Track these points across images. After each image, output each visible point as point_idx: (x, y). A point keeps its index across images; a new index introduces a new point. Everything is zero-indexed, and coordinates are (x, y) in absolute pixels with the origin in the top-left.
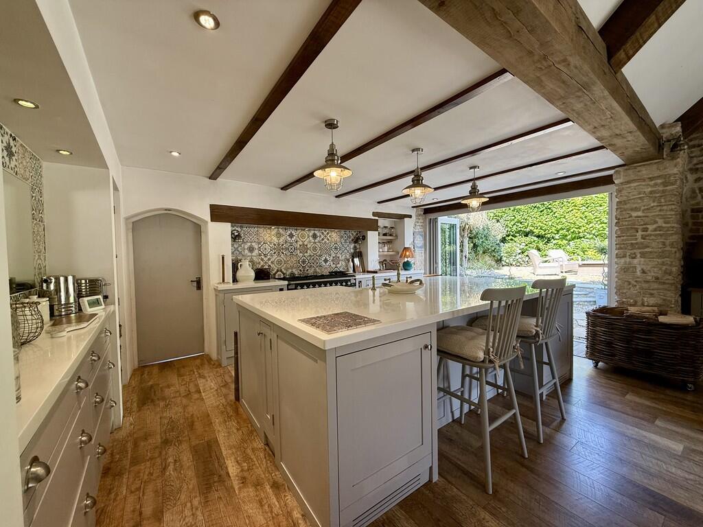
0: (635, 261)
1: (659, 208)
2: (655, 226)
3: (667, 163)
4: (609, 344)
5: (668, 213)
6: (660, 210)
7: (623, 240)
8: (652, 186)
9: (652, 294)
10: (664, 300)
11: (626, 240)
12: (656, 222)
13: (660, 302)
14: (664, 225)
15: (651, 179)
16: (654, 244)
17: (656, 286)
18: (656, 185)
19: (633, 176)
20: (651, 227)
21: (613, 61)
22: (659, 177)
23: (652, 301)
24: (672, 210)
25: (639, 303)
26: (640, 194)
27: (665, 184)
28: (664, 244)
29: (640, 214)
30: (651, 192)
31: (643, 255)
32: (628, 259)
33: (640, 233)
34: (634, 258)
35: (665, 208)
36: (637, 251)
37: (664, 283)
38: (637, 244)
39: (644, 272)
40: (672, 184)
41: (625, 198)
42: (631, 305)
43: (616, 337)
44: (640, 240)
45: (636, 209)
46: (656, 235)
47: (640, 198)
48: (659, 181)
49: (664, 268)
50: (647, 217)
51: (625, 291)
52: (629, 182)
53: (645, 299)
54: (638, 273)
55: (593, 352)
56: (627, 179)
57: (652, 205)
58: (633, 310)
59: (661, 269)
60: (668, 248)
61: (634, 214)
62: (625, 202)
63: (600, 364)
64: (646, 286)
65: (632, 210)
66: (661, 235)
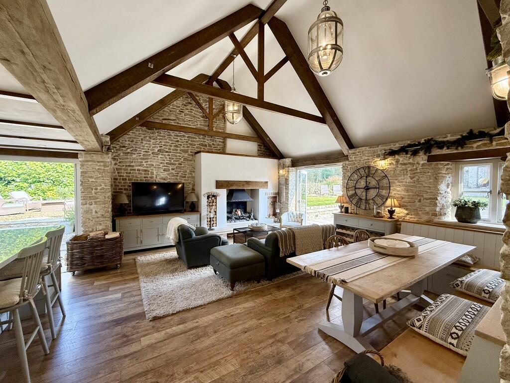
0: (92, 206)
1: (102, 178)
2: (101, 187)
3: (105, 156)
4: (82, 258)
5: (107, 181)
6: (103, 179)
7: (85, 194)
8: (98, 166)
9: (100, 224)
10: (106, 226)
11: (87, 194)
12: (101, 185)
13: (104, 227)
14: (105, 187)
15: (98, 162)
16: (101, 197)
17: (102, 219)
18: (100, 165)
19: (89, 158)
20: (99, 188)
21: (91, 112)
22: (102, 162)
23: (101, 228)
24: (108, 180)
25: (95, 230)
26: (93, 169)
27: (105, 166)
28: (105, 197)
29: (93, 180)
30: (98, 169)
31: (96, 203)
32: (88, 206)
33: (94, 191)
34: (91, 205)
35: (105, 178)
36: (93, 201)
37: (105, 217)
38: (92, 197)
39: (96, 212)
40: (108, 167)
41: (85, 170)
42: (90, 232)
43: (85, 253)
44: (94, 195)
45: (91, 177)
46: (101, 192)
47: (93, 171)
48: (102, 164)
49: (105, 209)
50: (97, 182)
51: (87, 224)
52: (87, 161)
53: (97, 227)
54: (94, 213)
55: (72, 267)
56: (86, 159)
57: (99, 176)
58: (92, 234)
59: (104, 210)
60: (107, 199)
61: (91, 180)
62: (86, 173)
63: (76, 272)
64: (97, 220)
65: (89, 177)
66: (104, 192)
